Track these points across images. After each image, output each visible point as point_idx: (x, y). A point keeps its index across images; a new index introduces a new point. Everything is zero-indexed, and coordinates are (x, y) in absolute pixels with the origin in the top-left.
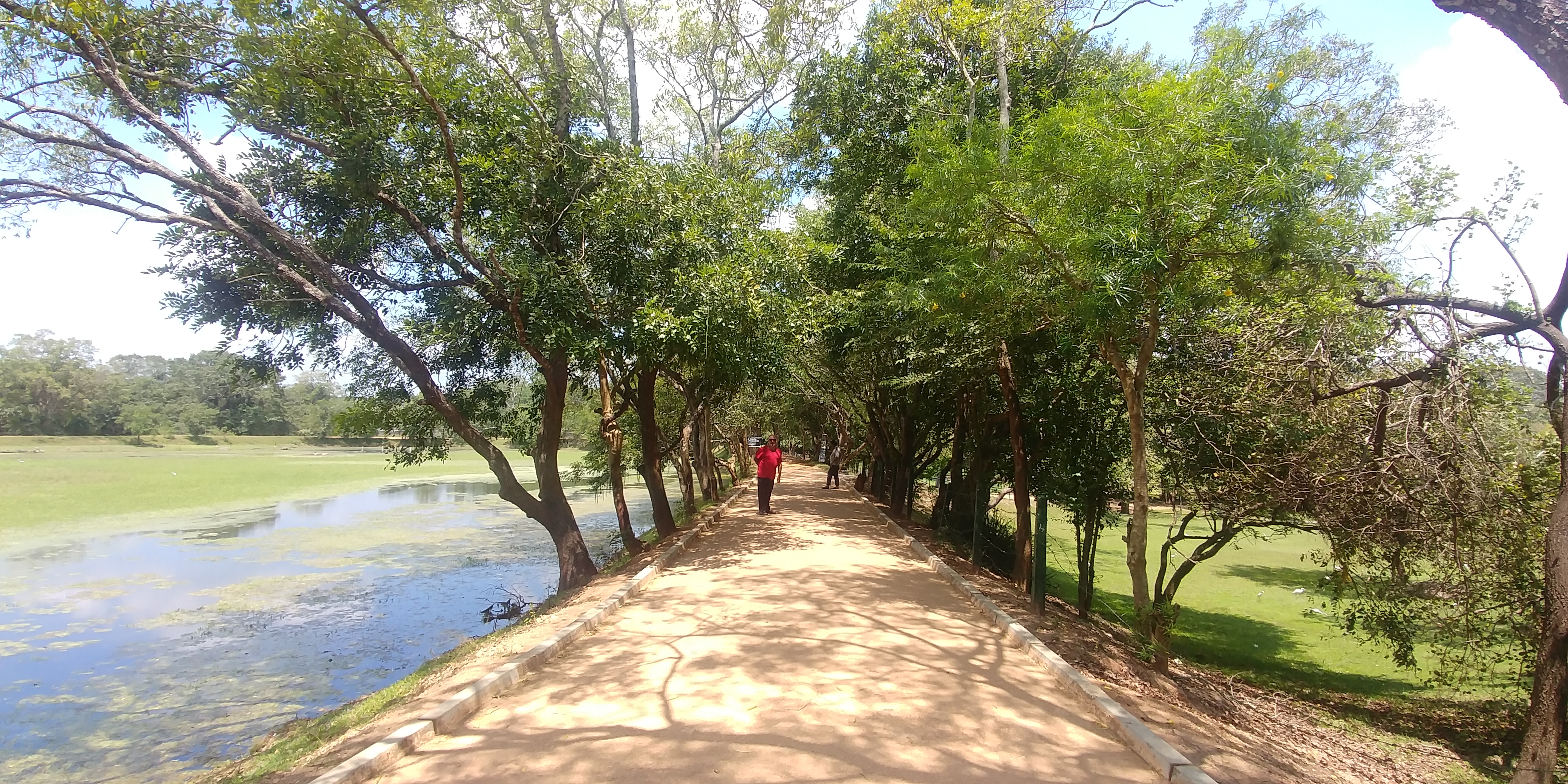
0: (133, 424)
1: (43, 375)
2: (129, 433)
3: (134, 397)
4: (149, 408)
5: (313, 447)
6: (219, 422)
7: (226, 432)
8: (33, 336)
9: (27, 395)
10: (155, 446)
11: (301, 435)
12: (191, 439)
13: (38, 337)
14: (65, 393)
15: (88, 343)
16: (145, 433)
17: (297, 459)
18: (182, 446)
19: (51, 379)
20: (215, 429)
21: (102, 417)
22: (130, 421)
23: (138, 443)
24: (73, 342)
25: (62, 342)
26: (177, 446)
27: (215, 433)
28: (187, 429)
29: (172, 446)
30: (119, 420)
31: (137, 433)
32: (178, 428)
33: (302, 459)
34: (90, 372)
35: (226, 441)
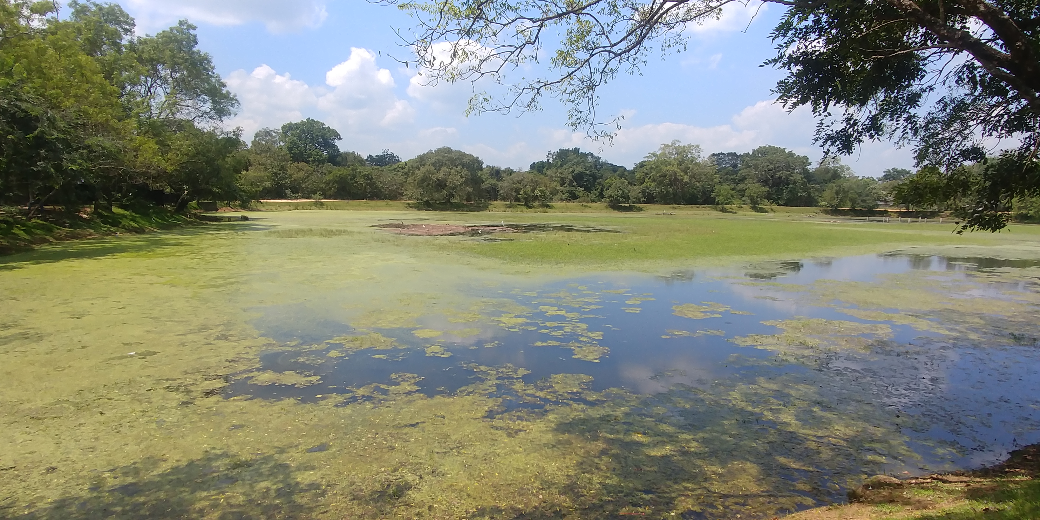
0: (721, 198)
1: (675, 168)
2: (718, 204)
3: (721, 180)
4: (729, 187)
5: (830, 216)
6: (768, 197)
7: (771, 203)
8: (670, 144)
9: (667, 181)
10: (732, 212)
11: (819, 206)
12: (752, 208)
13: (672, 145)
14: (686, 179)
15: (698, 146)
16: (727, 204)
17: (818, 225)
18: (747, 213)
19: (679, 170)
20: (766, 201)
21: (704, 193)
22: (719, 196)
23: (723, 210)
24: (690, 146)
25: (684, 147)
26: (744, 213)
27: (765, 205)
28: (749, 201)
29: (741, 212)
30: (713, 195)
31: (722, 204)
32: (744, 201)
33: (823, 225)
34: (697, 165)
35: (772, 210)
